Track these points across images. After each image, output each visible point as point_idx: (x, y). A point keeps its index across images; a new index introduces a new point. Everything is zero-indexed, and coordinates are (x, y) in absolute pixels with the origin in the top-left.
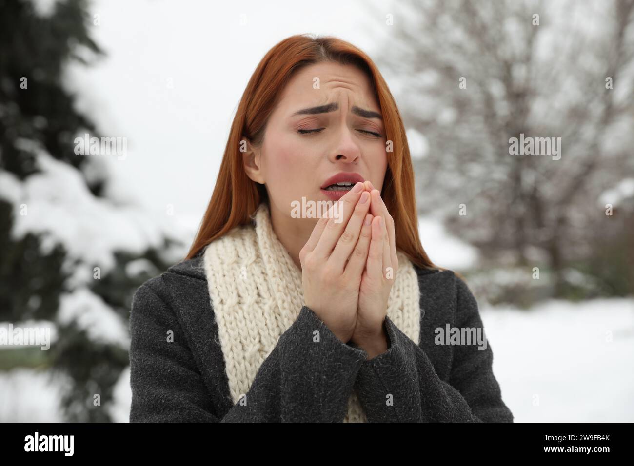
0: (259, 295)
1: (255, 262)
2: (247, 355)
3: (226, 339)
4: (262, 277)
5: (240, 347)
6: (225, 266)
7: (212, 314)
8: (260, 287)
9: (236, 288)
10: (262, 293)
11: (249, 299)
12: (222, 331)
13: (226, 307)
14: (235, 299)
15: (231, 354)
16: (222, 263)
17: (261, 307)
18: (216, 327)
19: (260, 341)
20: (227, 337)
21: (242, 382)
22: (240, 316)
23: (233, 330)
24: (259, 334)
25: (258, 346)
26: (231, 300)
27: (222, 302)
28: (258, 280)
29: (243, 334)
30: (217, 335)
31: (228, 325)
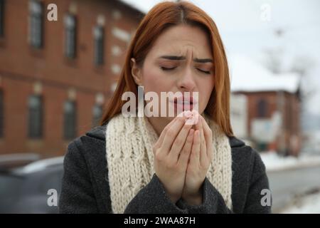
0: (133, 153)
1: (134, 132)
2: (122, 188)
3: (112, 178)
4: (136, 142)
5: (119, 184)
6: (117, 134)
7: (106, 162)
8: (134, 148)
9: (121, 148)
10: (135, 152)
11: (127, 155)
12: (110, 173)
13: (114, 159)
14: (120, 154)
15: (113, 188)
16: (116, 132)
17: (133, 161)
18: (107, 171)
19: (130, 181)
20: (112, 177)
21: (119, 204)
22: (121, 165)
23: (116, 173)
24: (130, 176)
25: (128, 184)
26: (117, 155)
27: (112, 155)
28: (134, 144)
29: (122, 176)
30: (107, 175)
31: (114, 170)
